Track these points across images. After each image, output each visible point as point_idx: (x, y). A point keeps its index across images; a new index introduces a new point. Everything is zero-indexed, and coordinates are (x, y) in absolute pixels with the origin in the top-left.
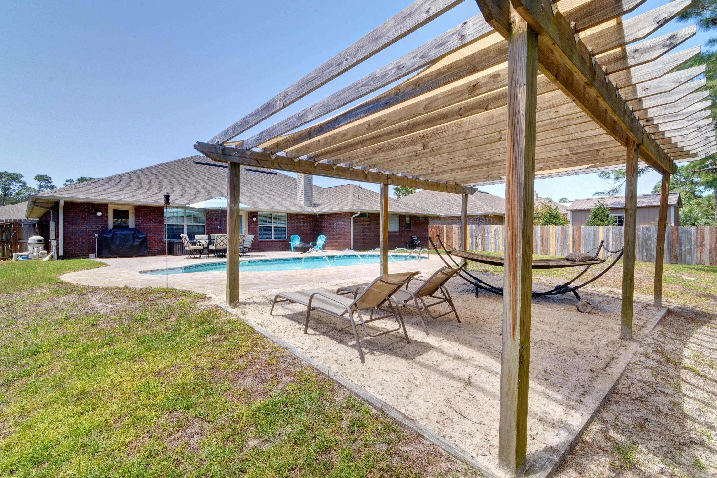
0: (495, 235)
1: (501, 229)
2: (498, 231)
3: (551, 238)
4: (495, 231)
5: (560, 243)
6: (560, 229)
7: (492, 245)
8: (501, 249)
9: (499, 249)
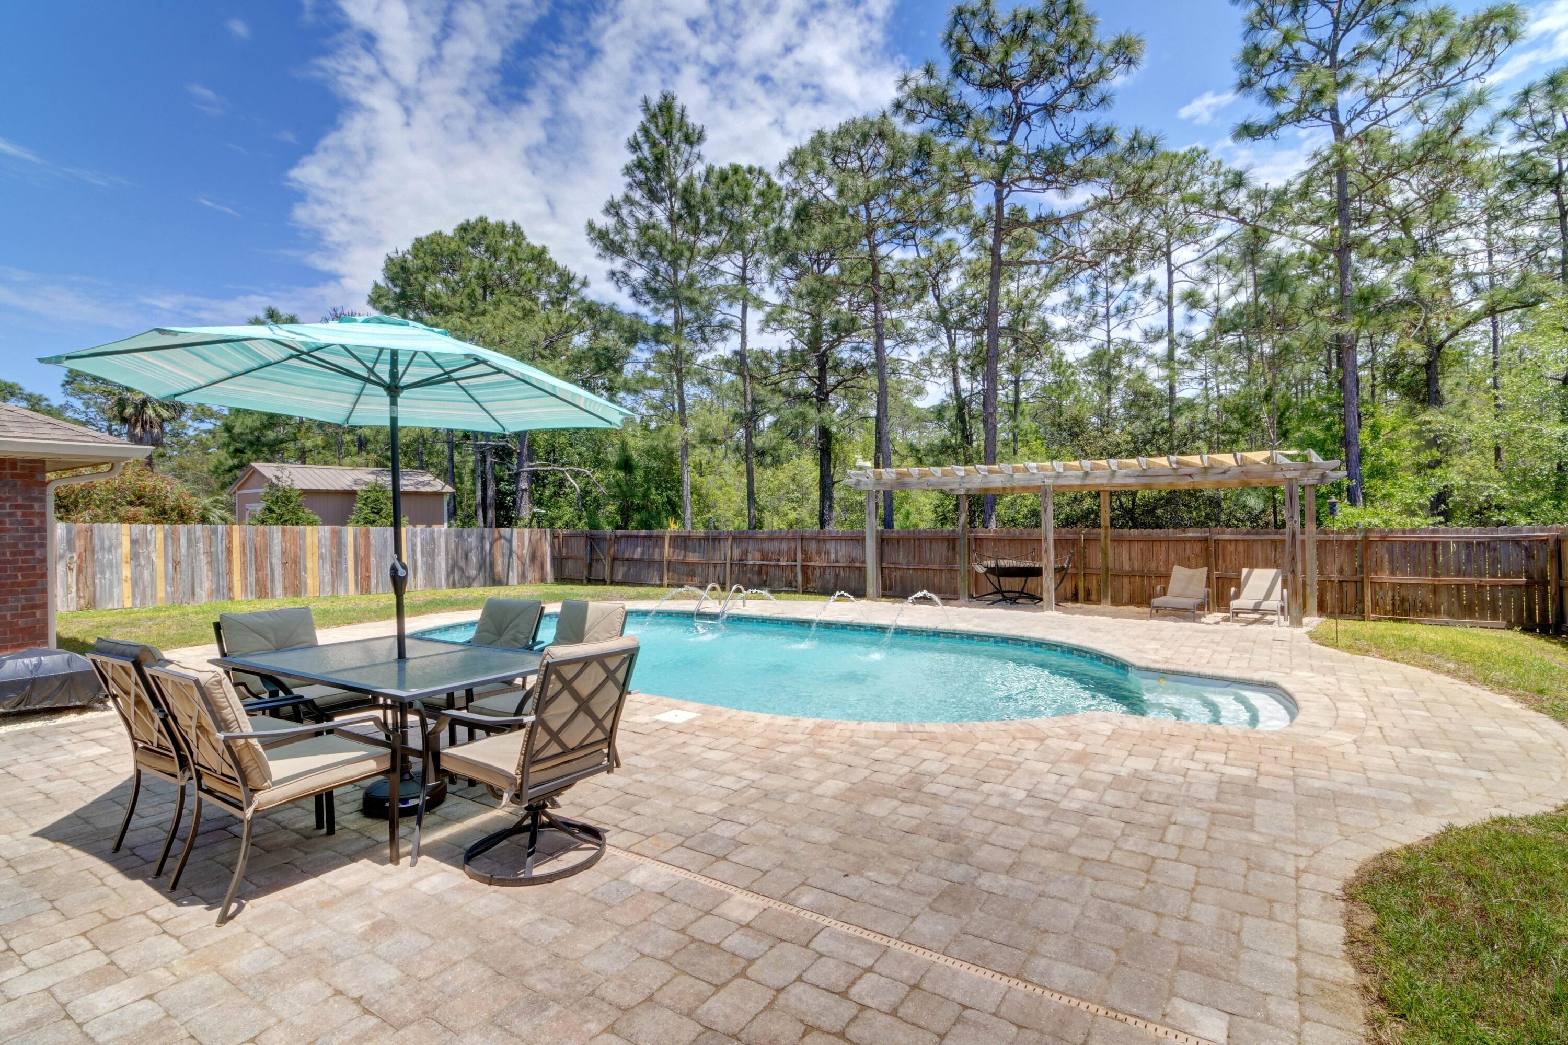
0: (135, 556)
1: (160, 535)
2: (148, 543)
3: (309, 555)
4: (134, 542)
5: (328, 566)
6: (328, 535)
7: (127, 588)
8: (161, 594)
9: (154, 596)
